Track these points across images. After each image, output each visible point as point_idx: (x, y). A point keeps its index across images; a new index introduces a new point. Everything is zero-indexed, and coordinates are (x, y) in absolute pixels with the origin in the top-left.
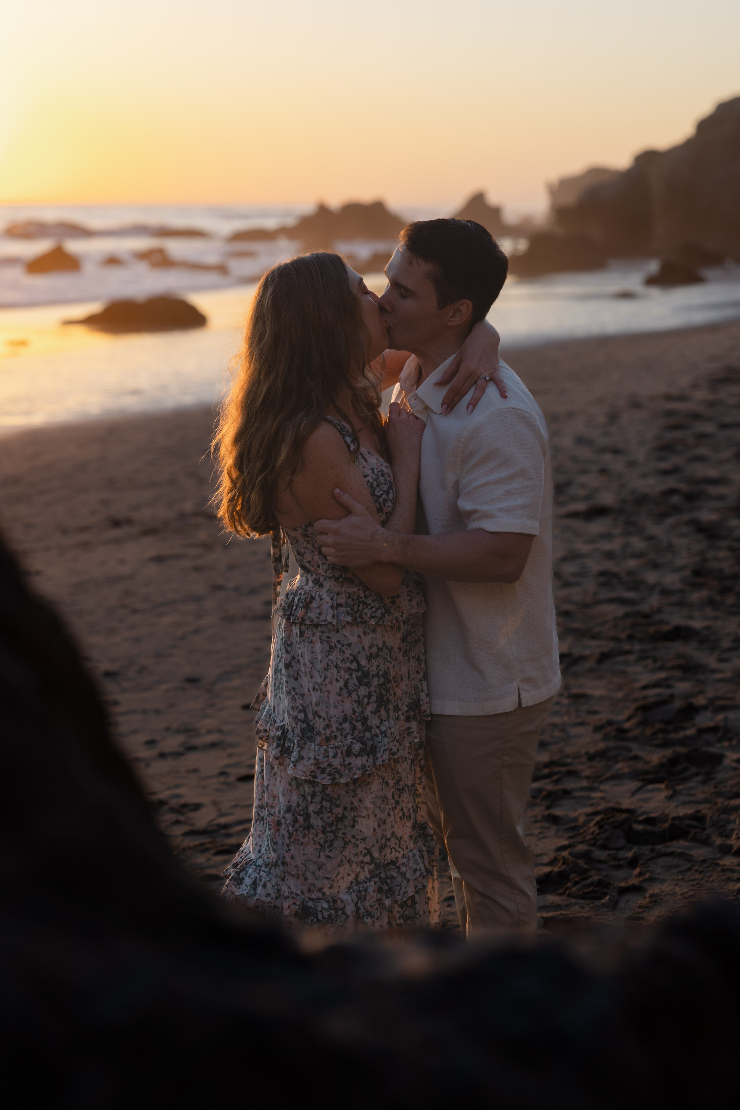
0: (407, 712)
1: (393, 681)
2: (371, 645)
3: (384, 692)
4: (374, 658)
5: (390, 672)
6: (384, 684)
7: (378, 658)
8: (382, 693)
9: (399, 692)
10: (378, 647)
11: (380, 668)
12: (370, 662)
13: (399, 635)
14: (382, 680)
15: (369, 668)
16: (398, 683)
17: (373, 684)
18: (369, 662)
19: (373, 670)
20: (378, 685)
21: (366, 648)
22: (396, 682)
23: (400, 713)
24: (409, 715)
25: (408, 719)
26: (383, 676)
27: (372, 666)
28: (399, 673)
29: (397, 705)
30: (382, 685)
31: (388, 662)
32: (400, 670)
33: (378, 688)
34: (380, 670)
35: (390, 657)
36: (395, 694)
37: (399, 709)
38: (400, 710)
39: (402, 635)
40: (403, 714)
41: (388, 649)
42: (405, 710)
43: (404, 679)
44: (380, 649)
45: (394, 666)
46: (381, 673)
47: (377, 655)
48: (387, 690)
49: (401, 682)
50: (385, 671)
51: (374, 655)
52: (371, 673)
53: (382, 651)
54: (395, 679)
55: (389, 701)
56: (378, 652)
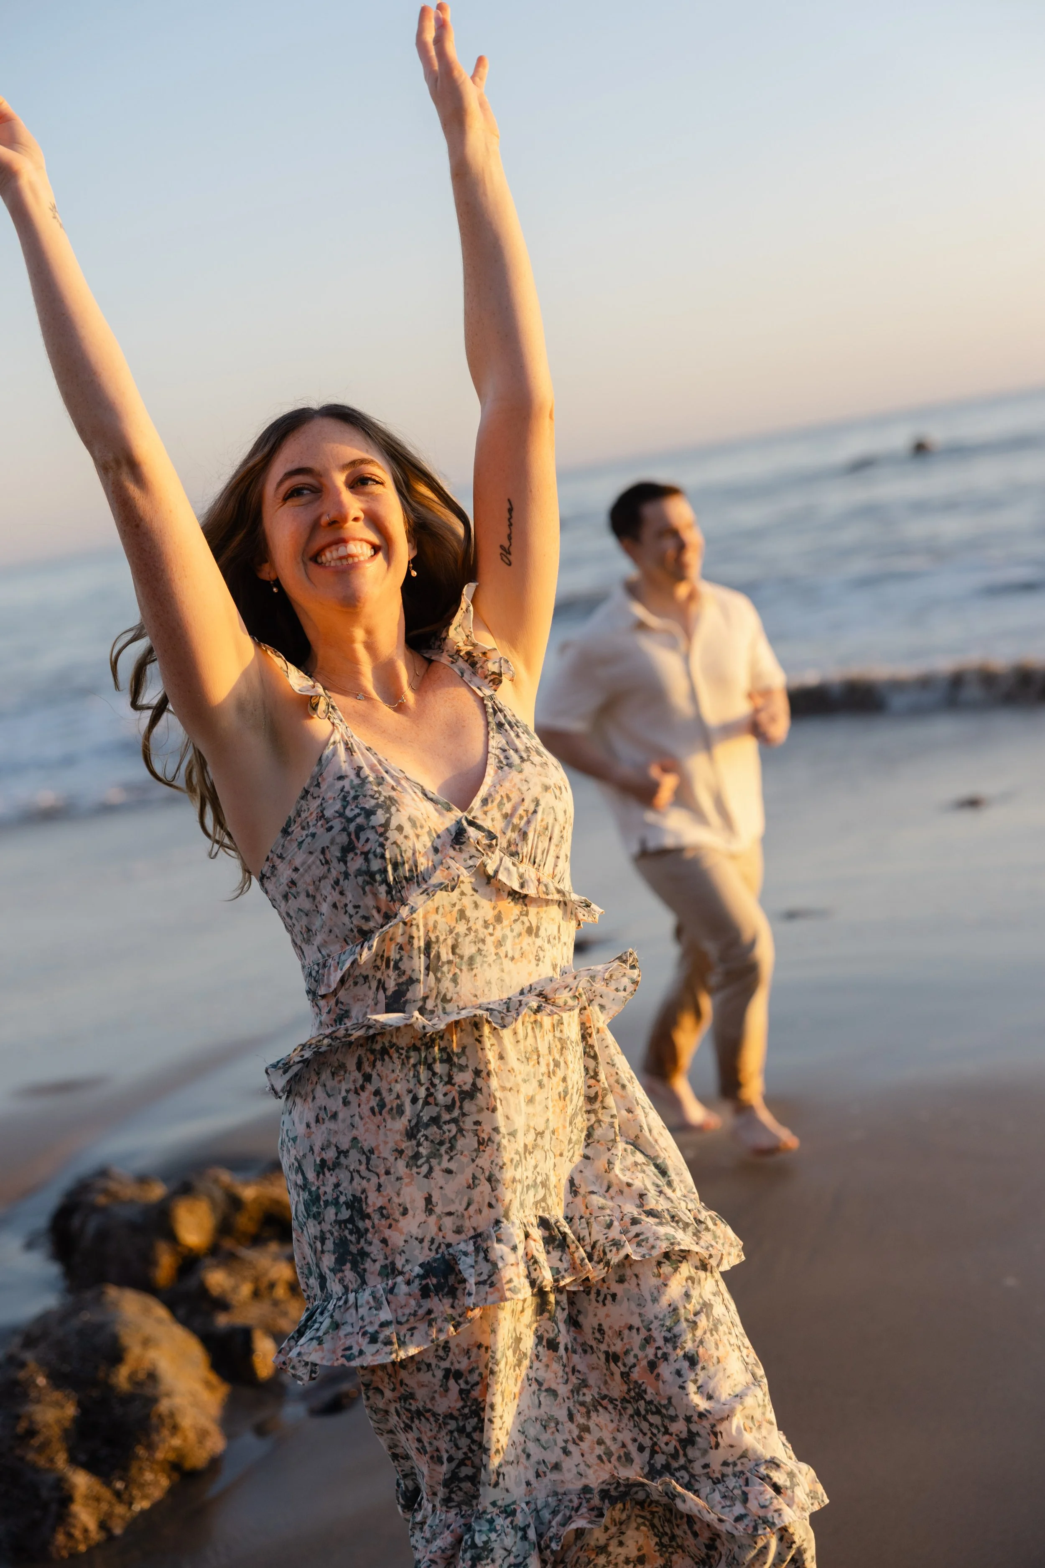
0: (421, 1277)
1: (376, 1217)
2: (326, 1143)
3: (349, 1237)
4: (329, 1170)
5: (366, 1197)
6: (351, 1220)
7: (337, 1170)
8: (346, 1237)
9: (396, 1239)
10: (337, 1148)
11: (341, 1189)
12: (321, 1176)
13: (401, 1124)
14: (345, 1214)
15: (318, 1188)
16: (394, 1219)
17: (326, 1218)
18: (318, 1176)
19: (325, 1193)
20: (336, 1221)
21: (317, 1149)
22: (388, 1218)
23: (400, 1279)
24: (427, 1284)
25: (425, 1292)
26: (349, 1205)
27: (324, 1185)
28: (396, 1200)
29: (393, 1263)
30: (346, 1222)
31: (363, 1178)
32: (398, 1194)
33: (337, 1227)
34: (341, 1193)
35: (368, 1169)
36: (384, 1241)
37: (396, 1272)
38: (401, 1273)
39: (407, 1123)
40: (408, 1283)
41: (364, 1153)
42: (414, 1274)
43: (410, 1212)
44: (342, 1152)
45: (380, 1186)
46: (342, 1199)
47: (336, 1165)
48: (361, 1234)
49: (401, 1217)
50: (353, 1196)
51: (330, 1163)
52: (323, 1198)
53: (346, 1157)
54: (385, 1212)
55: (363, 1254)
56: (337, 1158)
